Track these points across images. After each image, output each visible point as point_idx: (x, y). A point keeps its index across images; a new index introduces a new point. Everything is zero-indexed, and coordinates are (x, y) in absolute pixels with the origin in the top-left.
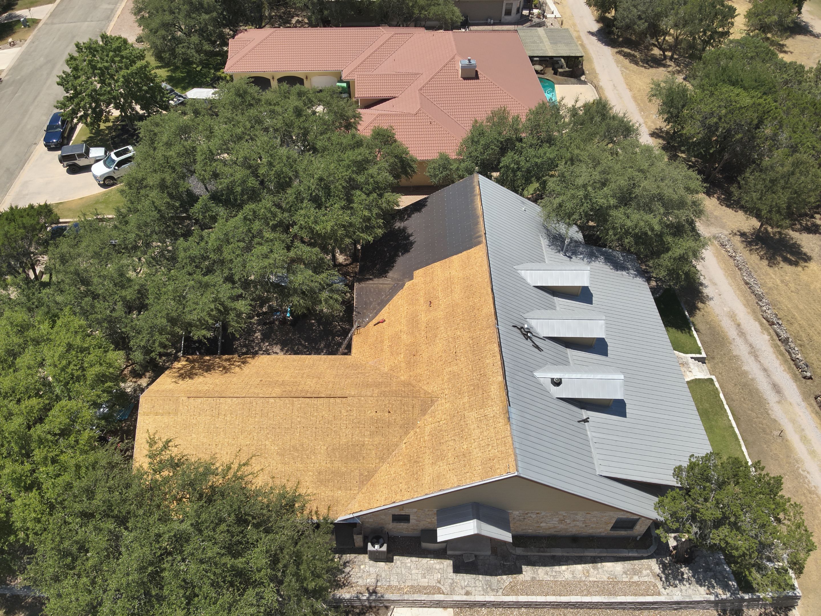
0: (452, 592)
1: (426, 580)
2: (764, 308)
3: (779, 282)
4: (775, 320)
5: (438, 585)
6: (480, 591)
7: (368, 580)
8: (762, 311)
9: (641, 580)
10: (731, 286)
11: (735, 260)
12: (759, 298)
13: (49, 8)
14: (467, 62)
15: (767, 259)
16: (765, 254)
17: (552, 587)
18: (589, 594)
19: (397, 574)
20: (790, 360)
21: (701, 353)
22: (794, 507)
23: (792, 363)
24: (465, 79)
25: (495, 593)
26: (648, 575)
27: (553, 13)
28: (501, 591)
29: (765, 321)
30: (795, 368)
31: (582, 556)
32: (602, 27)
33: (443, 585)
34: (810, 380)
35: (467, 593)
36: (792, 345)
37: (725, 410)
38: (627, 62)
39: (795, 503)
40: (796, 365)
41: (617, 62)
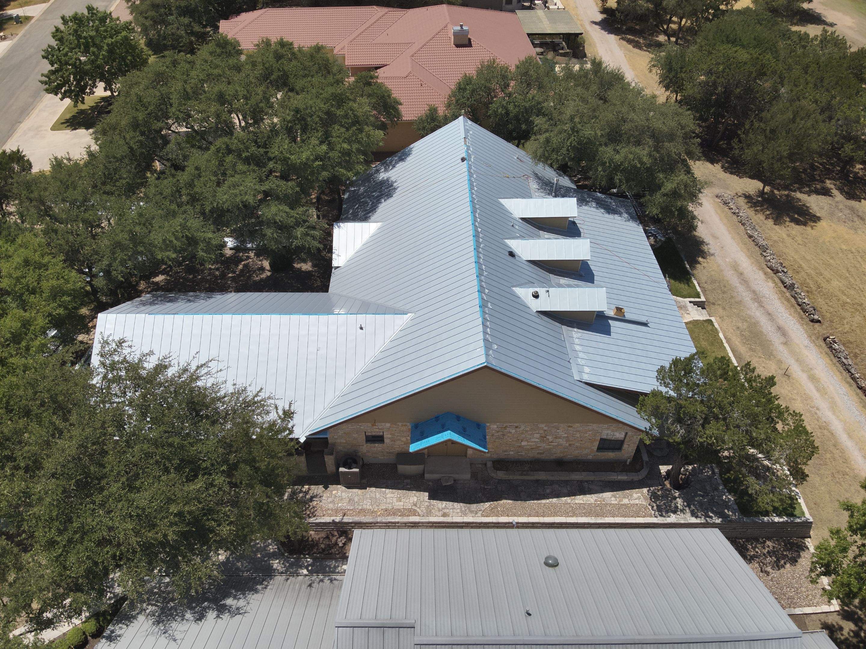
0: (429, 513)
1: (402, 503)
2: (769, 258)
3: (785, 236)
4: (780, 269)
5: (414, 507)
6: (458, 513)
7: (340, 505)
8: (766, 261)
9: (631, 502)
10: (734, 239)
11: (738, 216)
12: (763, 249)
13: (44, 6)
14: (459, 28)
15: (772, 218)
16: (771, 214)
17: (534, 509)
18: (574, 515)
19: (371, 498)
20: (796, 305)
21: (700, 298)
22: (793, 416)
23: (798, 308)
24: (458, 46)
25: (473, 515)
26: (639, 498)
27: (556, 5)
28: (480, 512)
29: (769, 270)
30: (802, 312)
31: (567, 481)
32: (605, 18)
33: (419, 508)
34: (819, 324)
35: (444, 515)
36: (799, 291)
37: (725, 348)
38: (630, 47)
39: (794, 412)
40: (802, 309)
41: (620, 46)
